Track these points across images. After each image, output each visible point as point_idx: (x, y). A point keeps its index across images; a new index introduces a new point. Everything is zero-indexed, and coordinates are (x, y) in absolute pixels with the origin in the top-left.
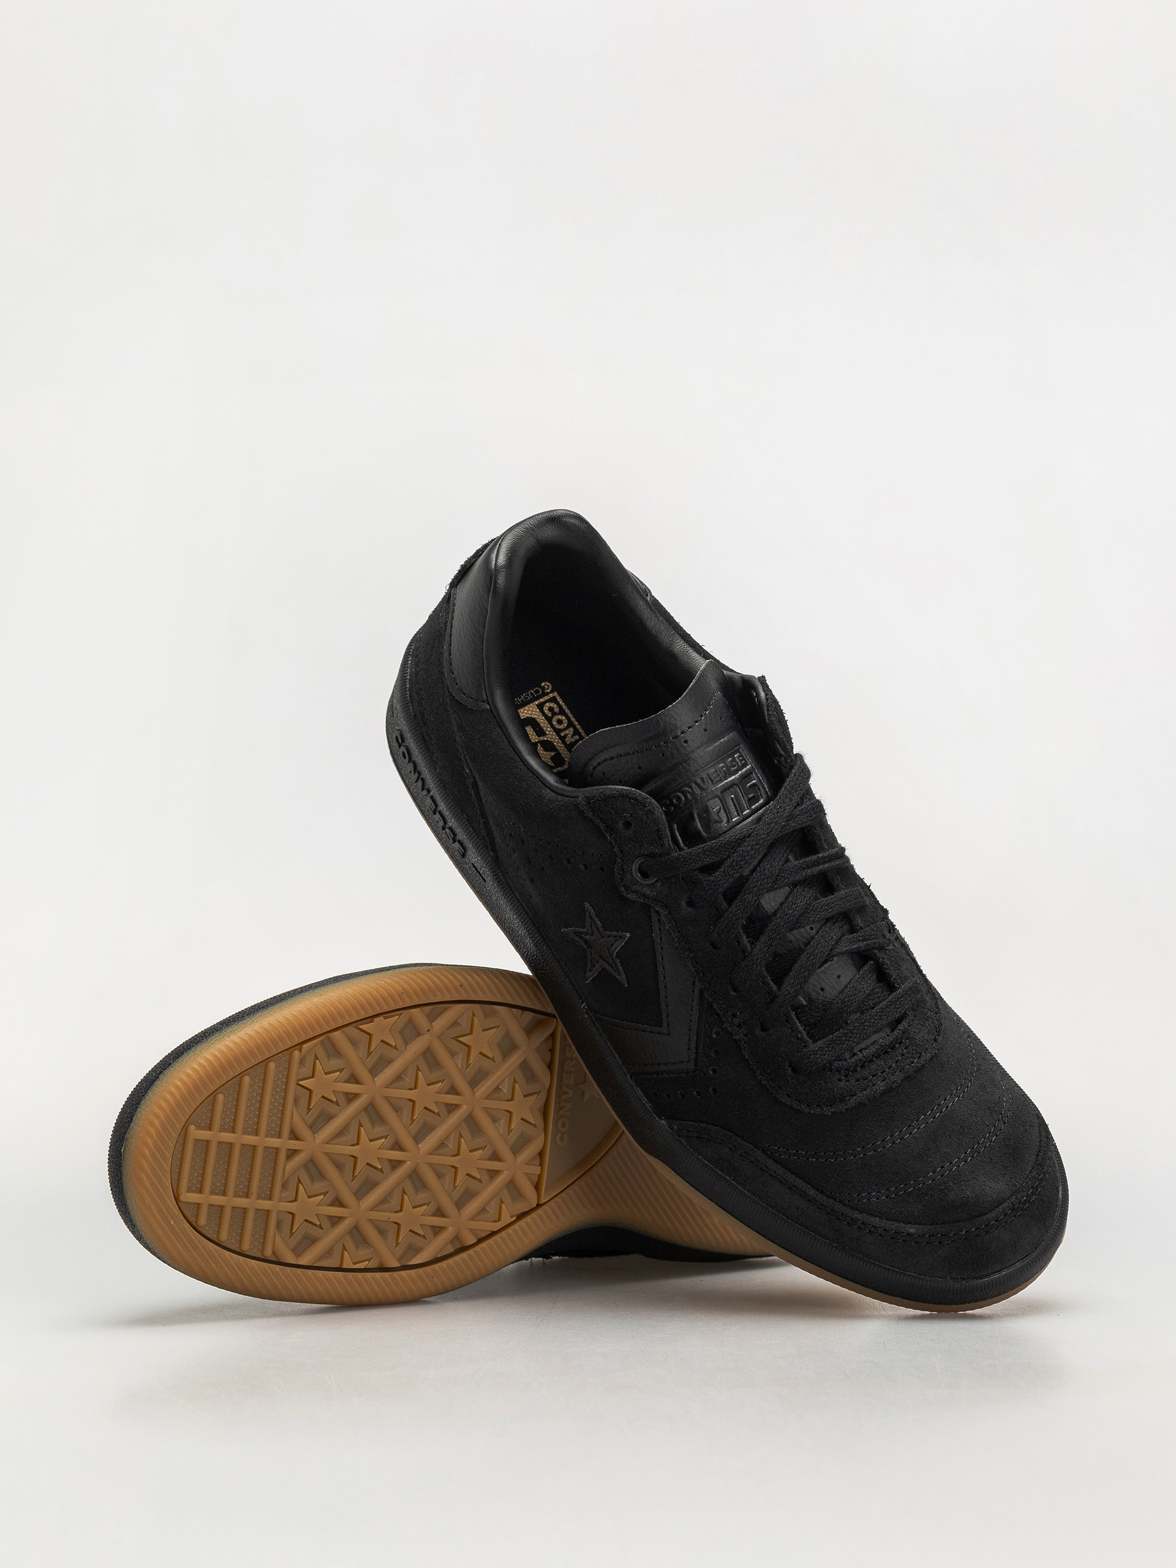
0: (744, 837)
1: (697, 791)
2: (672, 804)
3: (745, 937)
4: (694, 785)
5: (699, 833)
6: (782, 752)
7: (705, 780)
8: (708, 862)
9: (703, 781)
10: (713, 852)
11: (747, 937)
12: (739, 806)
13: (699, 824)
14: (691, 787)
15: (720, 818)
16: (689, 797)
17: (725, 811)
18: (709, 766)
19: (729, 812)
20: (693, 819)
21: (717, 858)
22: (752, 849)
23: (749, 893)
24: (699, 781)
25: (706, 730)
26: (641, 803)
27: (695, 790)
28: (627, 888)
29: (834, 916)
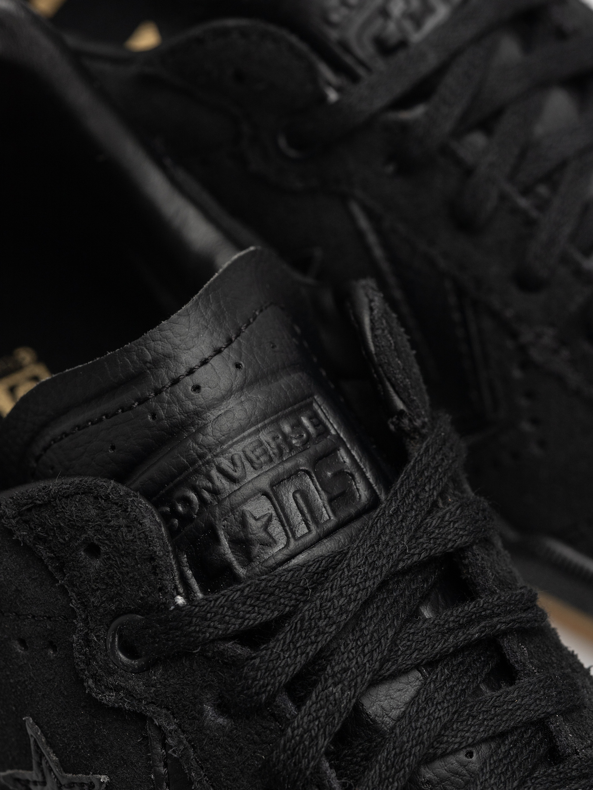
0: (326, 570)
1: (221, 482)
2: (175, 513)
3: (334, 775)
4: (214, 473)
5: (229, 567)
6: (400, 405)
7: (239, 463)
8: (255, 619)
9: (234, 464)
10: (264, 600)
11: (339, 777)
12: (311, 511)
13: (229, 551)
14: (210, 479)
15: (270, 535)
16: (206, 495)
17: (281, 521)
18: (246, 433)
19: (289, 525)
20: (217, 540)
21: (273, 611)
22: (341, 595)
23: (335, 685)
24: (225, 464)
25: (238, 366)
26: (116, 504)
27: (218, 483)
28: (97, 680)
29: (515, 728)
